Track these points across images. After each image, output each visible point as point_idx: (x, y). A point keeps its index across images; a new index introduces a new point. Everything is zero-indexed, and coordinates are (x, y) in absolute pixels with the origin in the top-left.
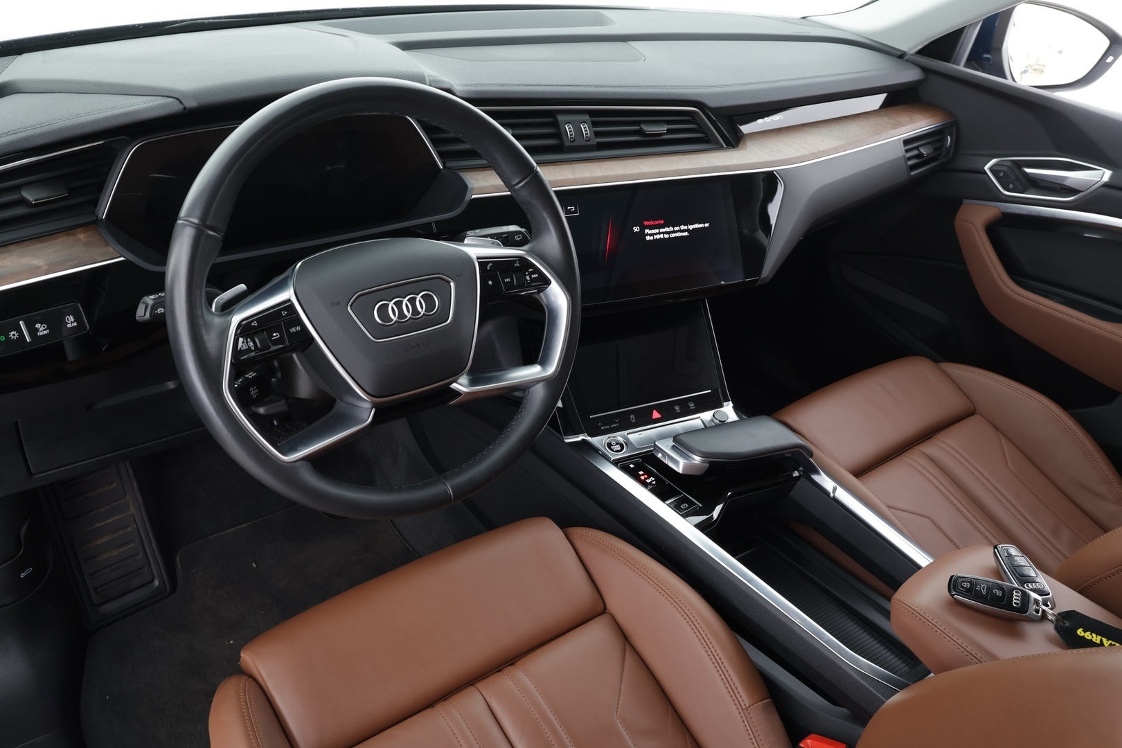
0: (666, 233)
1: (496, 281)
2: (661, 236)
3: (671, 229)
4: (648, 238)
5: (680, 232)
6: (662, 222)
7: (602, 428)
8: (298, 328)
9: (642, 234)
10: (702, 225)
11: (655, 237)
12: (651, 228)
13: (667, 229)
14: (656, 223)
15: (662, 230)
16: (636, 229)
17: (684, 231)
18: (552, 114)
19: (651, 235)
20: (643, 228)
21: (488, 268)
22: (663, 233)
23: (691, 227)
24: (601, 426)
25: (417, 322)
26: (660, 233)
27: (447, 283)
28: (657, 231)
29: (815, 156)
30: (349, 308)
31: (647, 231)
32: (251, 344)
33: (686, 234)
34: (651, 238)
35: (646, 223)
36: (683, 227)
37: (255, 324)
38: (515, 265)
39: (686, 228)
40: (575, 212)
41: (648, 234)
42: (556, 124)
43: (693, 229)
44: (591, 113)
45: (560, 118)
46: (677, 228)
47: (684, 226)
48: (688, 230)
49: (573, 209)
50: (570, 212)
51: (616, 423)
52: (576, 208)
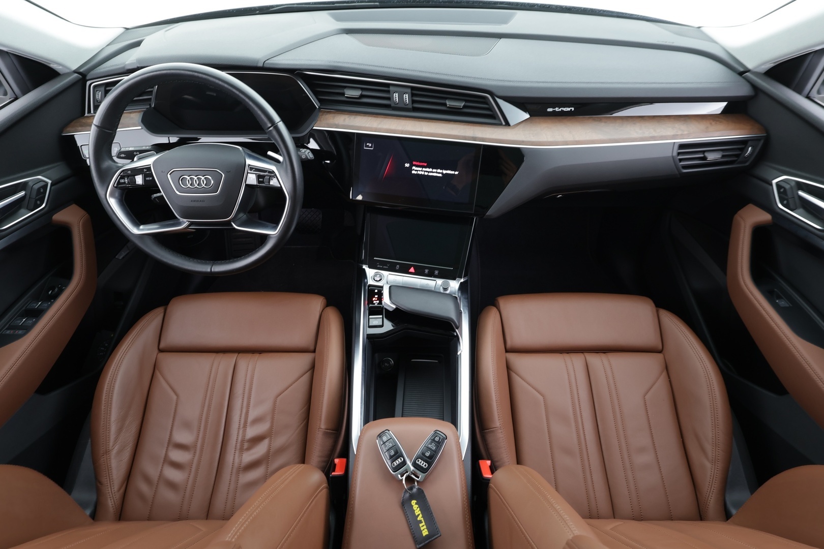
0: (427, 172)
2: (423, 173)
3: (431, 170)
4: (413, 172)
5: (437, 173)
6: (426, 164)
8: (151, 178)
9: (410, 169)
10: (453, 172)
11: (418, 172)
12: (417, 166)
13: (427, 169)
14: (421, 164)
15: (424, 169)
16: (407, 165)
17: (439, 173)
18: (388, 85)
19: (416, 171)
20: (412, 165)
22: (425, 171)
23: (445, 172)
24: (378, 265)
26: (422, 171)
28: (421, 169)
29: (566, 143)
30: (169, 176)
31: (414, 168)
32: (127, 180)
33: (440, 175)
34: (416, 172)
35: (414, 163)
36: (439, 171)
37: (129, 172)
39: (441, 171)
40: (371, 147)
41: (414, 170)
42: (388, 92)
43: (446, 173)
44: (413, 88)
45: (392, 88)
46: (434, 170)
47: (441, 170)
48: (442, 173)
49: (370, 145)
50: (368, 146)
51: (387, 266)
52: (372, 145)
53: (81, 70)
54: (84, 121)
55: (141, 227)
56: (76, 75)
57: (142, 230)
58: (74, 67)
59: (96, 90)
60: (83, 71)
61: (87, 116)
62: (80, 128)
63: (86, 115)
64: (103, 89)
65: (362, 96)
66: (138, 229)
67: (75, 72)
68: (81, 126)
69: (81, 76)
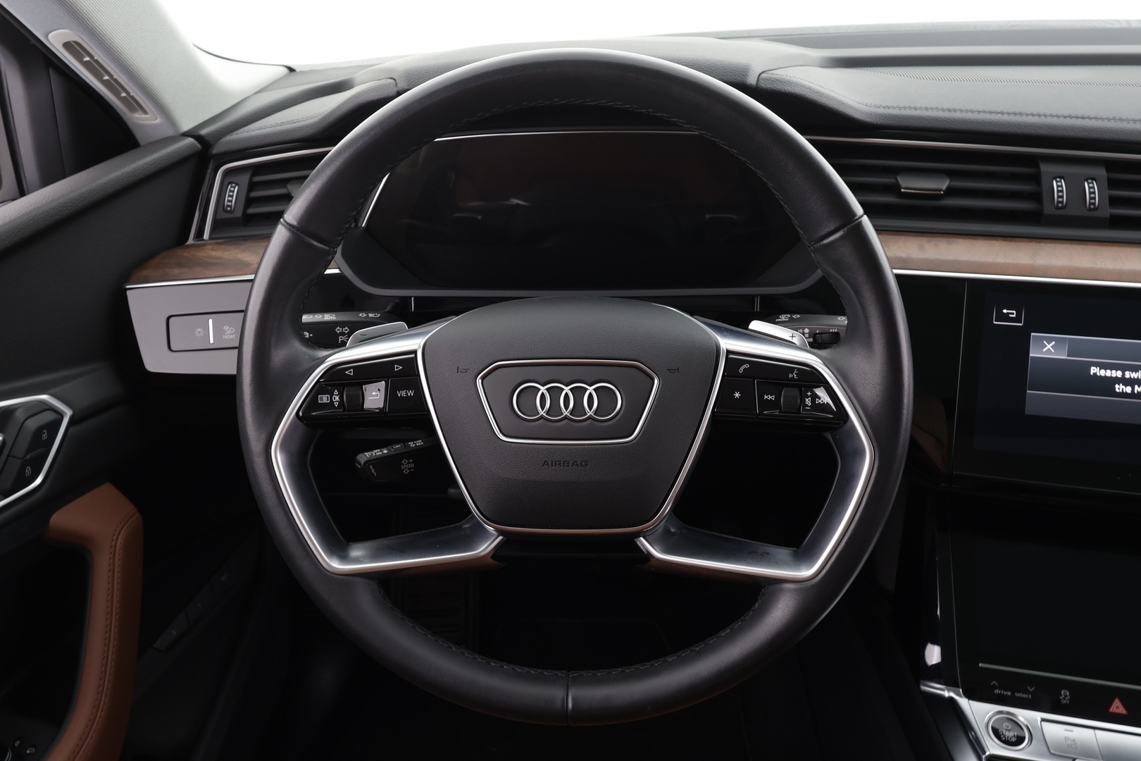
1: (748, 395)
7: (997, 691)
8: (411, 393)
18: (1034, 160)
21: (741, 370)
24: (995, 687)
25: (575, 427)
27: (648, 380)
30: (479, 382)
32: (337, 398)
37: (350, 373)
38: (790, 376)
40: (1017, 320)
42: (1036, 178)
44: (1110, 165)
45: (1045, 168)
49: (1013, 314)
50: (1006, 318)
51: (1027, 692)
52: (1019, 315)
53: (203, 132)
54: (186, 253)
55: (357, 551)
56: (190, 140)
57: (357, 561)
58: (186, 126)
59: (227, 180)
60: (208, 134)
61: (192, 246)
62: (176, 271)
63: (191, 241)
64: (245, 179)
65: (950, 192)
66: (344, 557)
67: (186, 134)
68: (180, 265)
69: (199, 146)
